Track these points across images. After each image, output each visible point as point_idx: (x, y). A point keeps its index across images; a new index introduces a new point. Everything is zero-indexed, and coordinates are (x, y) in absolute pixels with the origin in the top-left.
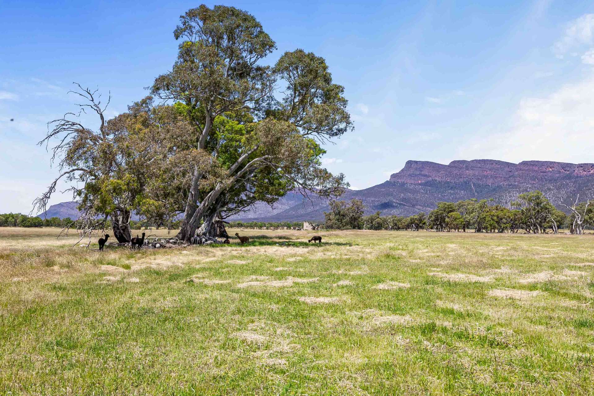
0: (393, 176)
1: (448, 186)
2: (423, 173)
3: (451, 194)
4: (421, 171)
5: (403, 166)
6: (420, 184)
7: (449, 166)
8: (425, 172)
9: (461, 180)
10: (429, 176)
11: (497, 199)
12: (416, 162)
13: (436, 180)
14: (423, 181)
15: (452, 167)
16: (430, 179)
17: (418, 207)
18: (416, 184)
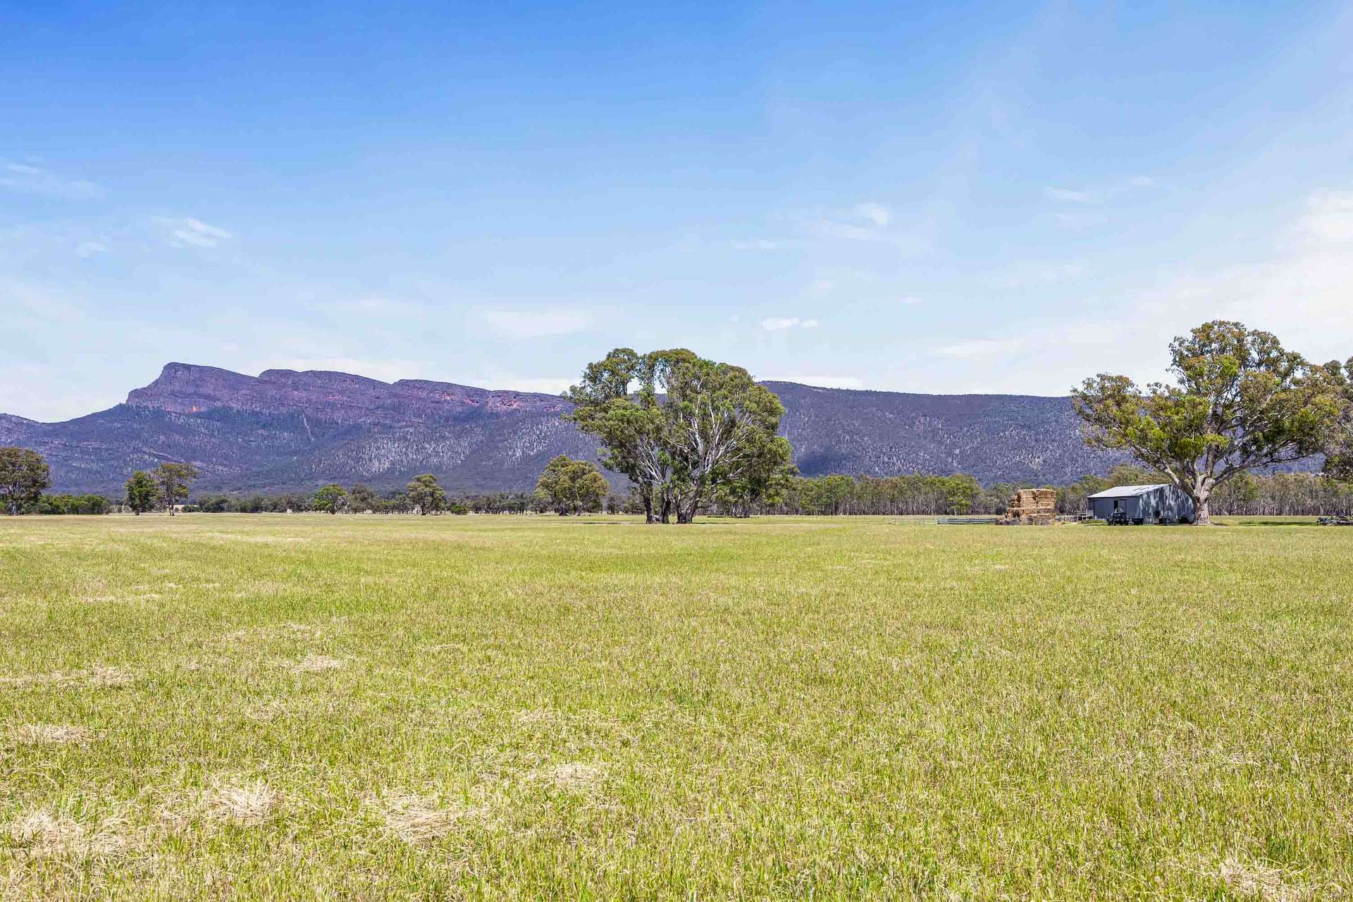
0: (135, 394)
1: (257, 420)
2: (202, 390)
3: (265, 438)
4: (198, 386)
6: (198, 415)
7: (258, 380)
8: (208, 390)
9: (284, 410)
10: (215, 399)
11: (354, 453)
12: (187, 367)
13: (231, 408)
14: (203, 409)
15: (265, 382)
16: (219, 404)
17: (198, 464)
18: (190, 415)
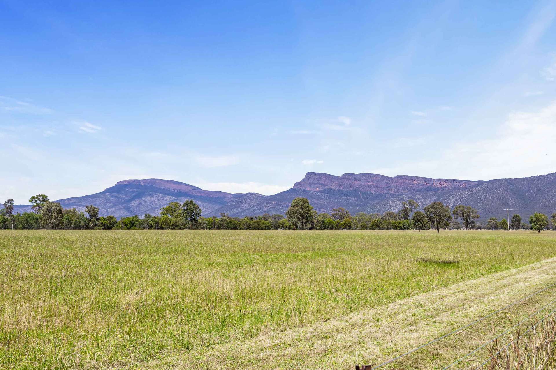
0: (296, 184)
1: (341, 193)
2: (320, 182)
3: (345, 200)
4: (318, 180)
5: (303, 177)
6: (320, 192)
7: (341, 178)
8: (322, 182)
9: (352, 189)
10: (325, 185)
11: (384, 205)
12: (314, 173)
13: (332, 189)
14: (321, 189)
15: (344, 178)
16: (327, 187)
17: (323, 210)
18: (317, 192)
